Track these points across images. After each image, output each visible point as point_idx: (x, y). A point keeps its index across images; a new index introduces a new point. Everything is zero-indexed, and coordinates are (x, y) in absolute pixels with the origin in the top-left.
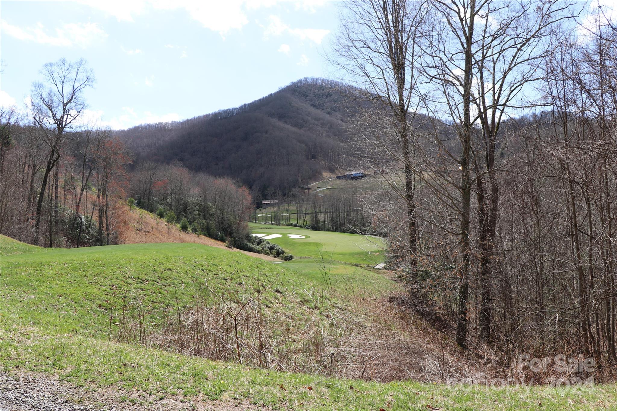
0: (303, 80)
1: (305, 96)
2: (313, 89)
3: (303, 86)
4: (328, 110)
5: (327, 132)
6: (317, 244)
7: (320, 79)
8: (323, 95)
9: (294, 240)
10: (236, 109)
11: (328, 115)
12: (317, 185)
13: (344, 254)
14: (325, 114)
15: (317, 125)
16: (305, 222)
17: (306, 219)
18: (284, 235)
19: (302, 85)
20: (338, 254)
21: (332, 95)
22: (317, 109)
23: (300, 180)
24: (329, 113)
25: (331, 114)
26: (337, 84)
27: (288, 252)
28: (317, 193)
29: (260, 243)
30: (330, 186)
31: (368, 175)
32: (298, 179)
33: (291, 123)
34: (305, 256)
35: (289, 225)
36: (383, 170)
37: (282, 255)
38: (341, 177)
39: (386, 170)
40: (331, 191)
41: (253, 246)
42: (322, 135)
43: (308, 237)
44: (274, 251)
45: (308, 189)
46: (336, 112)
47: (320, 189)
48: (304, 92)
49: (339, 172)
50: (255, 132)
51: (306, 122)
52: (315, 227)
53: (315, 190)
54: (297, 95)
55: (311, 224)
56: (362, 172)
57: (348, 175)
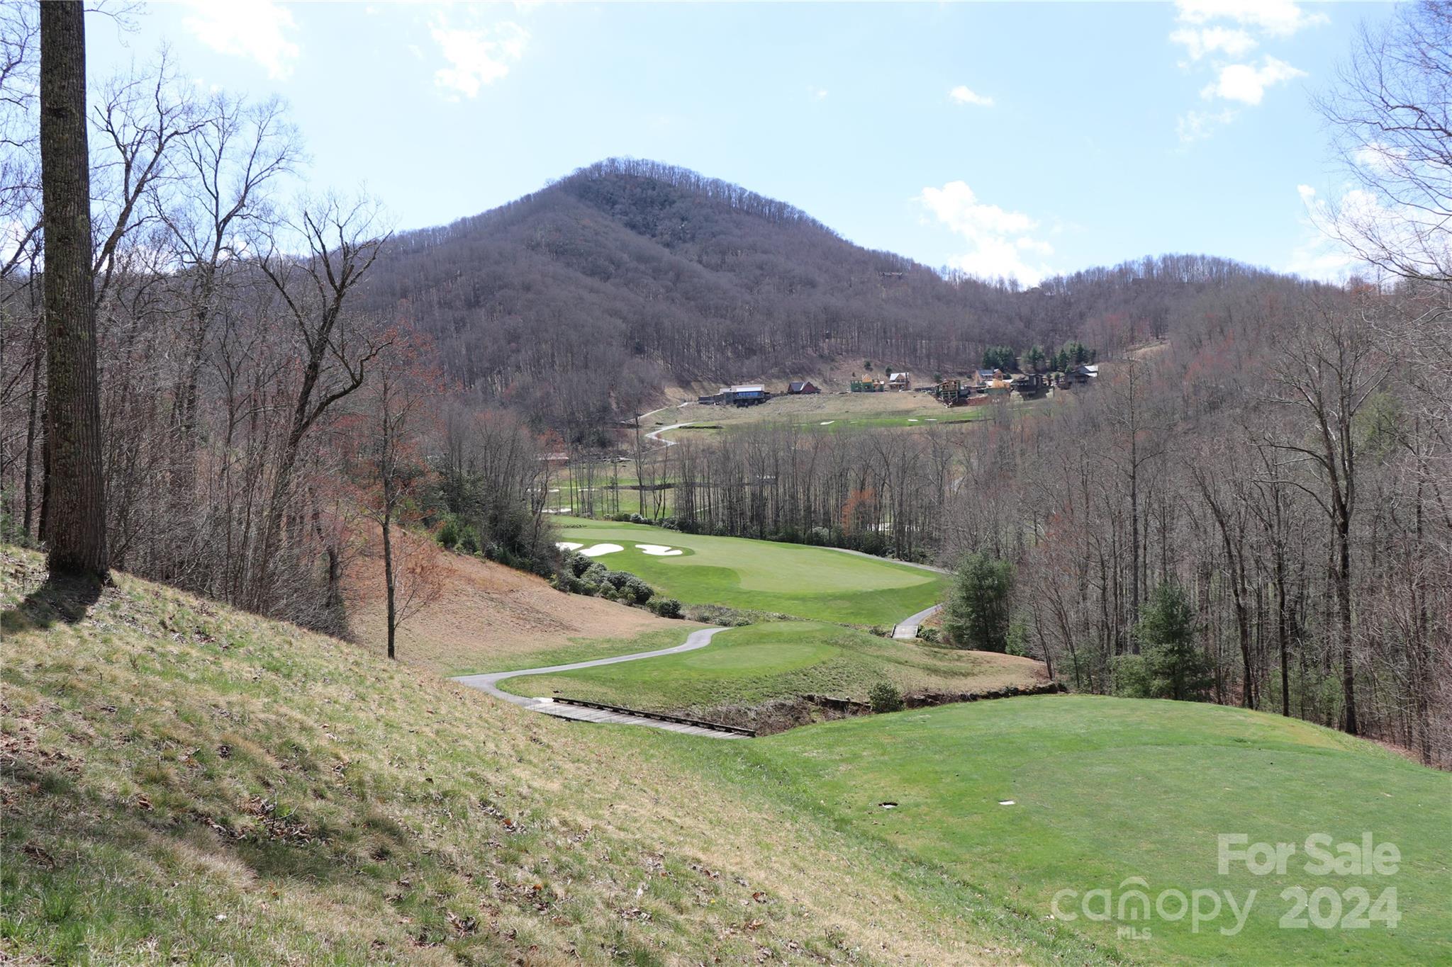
0: (604, 164)
1: (611, 202)
2: (628, 187)
3: (605, 179)
4: (667, 237)
5: (669, 290)
6: (724, 572)
8: (652, 202)
9: (660, 561)
10: (444, 228)
11: (667, 251)
12: (653, 418)
13: (803, 599)
14: (660, 246)
15: (643, 272)
16: (661, 512)
17: (662, 505)
18: (628, 545)
19: (603, 173)
20: (789, 599)
21: (674, 202)
22: (640, 233)
23: (614, 406)
24: (667, 245)
25: (673, 247)
26: (686, 175)
27: (663, 593)
28: (658, 436)
29: (581, 567)
30: (687, 420)
31: (774, 396)
32: (609, 404)
33: (584, 268)
34: (707, 603)
35: (619, 519)
36: (809, 385)
37: (651, 600)
38: (709, 399)
39: (816, 383)
40: (691, 433)
41: (574, 578)
42: (655, 296)
43: (689, 552)
44: (627, 589)
45: (636, 426)
46: (685, 241)
47: (664, 429)
48: (608, 192)
49: (703, 388)
50: (501, 288)
51: (618, 266)
52: (687, 525)
53: (653, 429)
54: (591, 200)
55: (677, 517)
56: (759, 389)
57: (728, 395)
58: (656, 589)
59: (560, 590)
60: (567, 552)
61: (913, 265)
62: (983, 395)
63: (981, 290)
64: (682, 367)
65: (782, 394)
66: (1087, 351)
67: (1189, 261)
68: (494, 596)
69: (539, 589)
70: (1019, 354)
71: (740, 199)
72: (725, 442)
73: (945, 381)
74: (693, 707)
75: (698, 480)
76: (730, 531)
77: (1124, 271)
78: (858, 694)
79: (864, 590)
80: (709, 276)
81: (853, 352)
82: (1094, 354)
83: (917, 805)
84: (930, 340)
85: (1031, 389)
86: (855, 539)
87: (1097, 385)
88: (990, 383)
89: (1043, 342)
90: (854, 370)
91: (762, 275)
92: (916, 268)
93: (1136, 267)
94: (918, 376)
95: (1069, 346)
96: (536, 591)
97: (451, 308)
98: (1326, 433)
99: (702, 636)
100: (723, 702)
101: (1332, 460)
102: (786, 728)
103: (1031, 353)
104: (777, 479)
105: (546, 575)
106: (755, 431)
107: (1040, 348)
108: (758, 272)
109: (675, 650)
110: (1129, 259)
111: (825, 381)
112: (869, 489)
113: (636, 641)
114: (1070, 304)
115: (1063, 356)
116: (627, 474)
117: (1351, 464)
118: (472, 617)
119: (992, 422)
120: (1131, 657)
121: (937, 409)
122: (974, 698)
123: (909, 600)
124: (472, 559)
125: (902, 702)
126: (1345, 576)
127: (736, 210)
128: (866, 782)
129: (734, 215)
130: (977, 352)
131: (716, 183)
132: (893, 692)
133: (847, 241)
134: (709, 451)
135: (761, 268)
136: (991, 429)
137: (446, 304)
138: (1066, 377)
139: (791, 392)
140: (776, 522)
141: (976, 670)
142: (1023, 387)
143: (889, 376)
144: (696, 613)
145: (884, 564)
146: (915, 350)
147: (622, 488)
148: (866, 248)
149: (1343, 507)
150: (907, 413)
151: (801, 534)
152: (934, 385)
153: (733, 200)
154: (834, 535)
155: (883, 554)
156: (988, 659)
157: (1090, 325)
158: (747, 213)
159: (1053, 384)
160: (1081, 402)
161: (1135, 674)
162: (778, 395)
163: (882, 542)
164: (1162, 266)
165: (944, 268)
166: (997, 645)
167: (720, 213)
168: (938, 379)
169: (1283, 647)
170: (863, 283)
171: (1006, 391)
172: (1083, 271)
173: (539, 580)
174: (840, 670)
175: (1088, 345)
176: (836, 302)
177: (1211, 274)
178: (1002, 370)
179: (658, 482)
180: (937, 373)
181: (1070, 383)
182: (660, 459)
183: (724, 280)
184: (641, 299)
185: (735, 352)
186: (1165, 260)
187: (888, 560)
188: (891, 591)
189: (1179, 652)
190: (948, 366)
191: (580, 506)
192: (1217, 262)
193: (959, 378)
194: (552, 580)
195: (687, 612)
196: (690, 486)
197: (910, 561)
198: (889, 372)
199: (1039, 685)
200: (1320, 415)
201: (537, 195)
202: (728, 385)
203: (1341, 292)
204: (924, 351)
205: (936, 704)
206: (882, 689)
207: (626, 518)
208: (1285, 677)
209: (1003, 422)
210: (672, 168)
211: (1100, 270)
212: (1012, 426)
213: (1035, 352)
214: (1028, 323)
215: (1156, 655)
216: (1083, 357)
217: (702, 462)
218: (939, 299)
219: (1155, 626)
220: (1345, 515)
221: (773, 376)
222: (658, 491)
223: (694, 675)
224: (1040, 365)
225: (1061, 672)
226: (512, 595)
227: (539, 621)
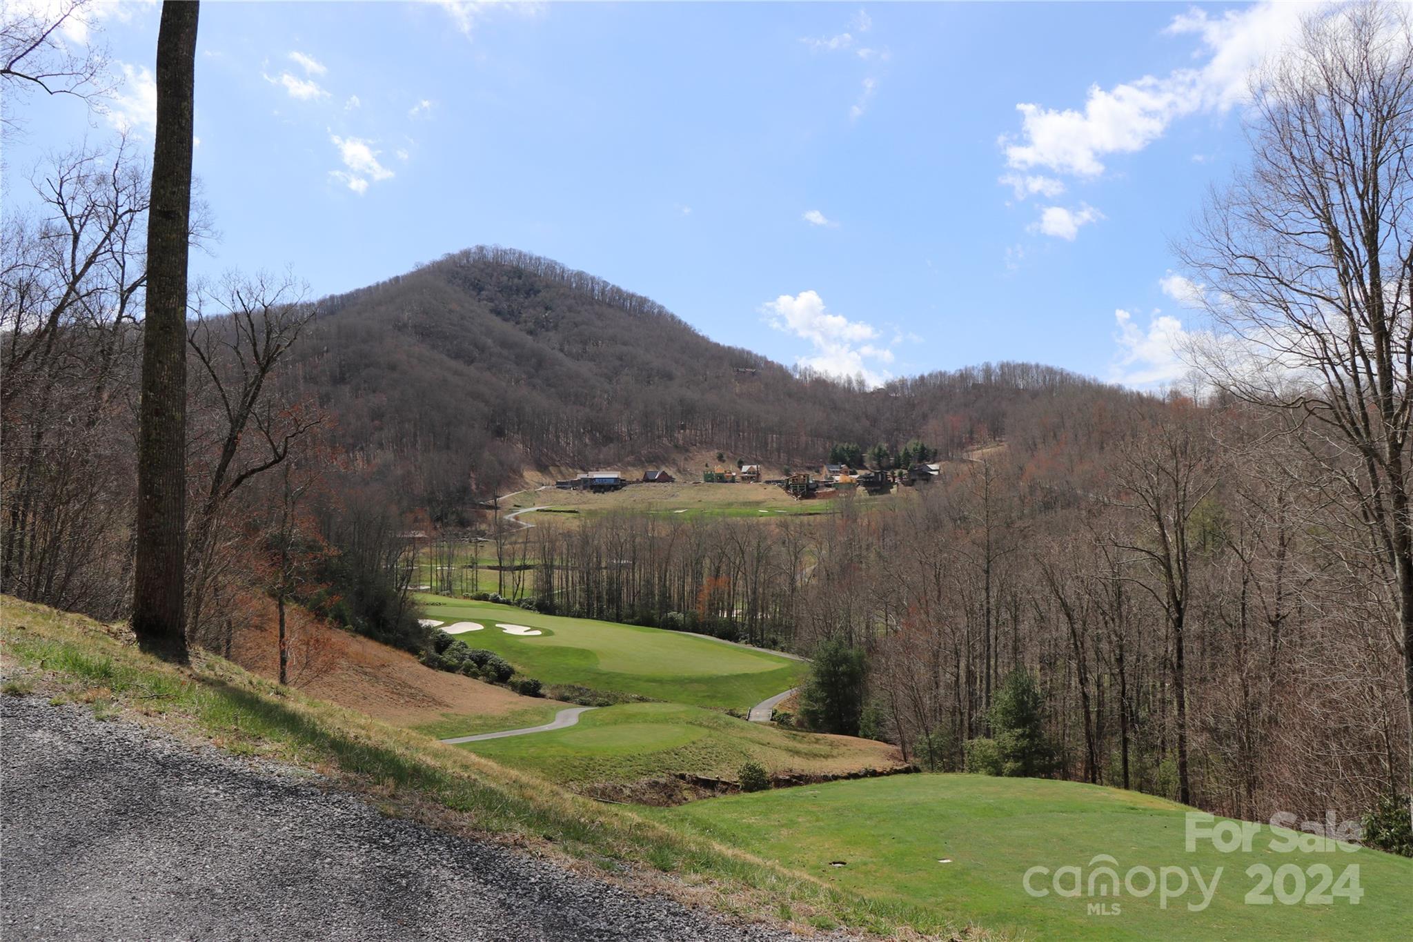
0: (473, 251)
1: (478, 287)
2: (495, 274)
3: (473, 266)
4: (530, 325)
5: (530, 376)
6: (583, 653)
7: (512, 252)
8: (518, 290)
9: (521, 641)
11: (530, 337)
12: (512, 500)
14: (524, 333)
15: (506, 358)
16: (519, 592)
17: (521, 586)
18: (489, 624)
19: (472, 262)
21: (539, 291)
22: (505, 320)
23: (474, 487)
24: (531, 332)
25: (536, 335)
26: (551, 266)
27: (523, 672)
28: (517, 518)
29: (443, 643)
30: (544, 503)
31: (630, 483)
32: (470, 485)
33: (448, 350)
34: (567, 683)
35: (478, 598)
36: (664, 474)
37: (513, 679)
38: (566, 483)
39: (670, 473)
40: (549, 516)
41: (437, 655)
42: (517, 382)
43: (548, 633)
44: (489, 668)
45: (495, 507)
46: (547, 330)
47: (522, 511)
48: (475, 279)
49: (561, 472)
50: (367, 366)
51: (482, 349)
52: (545, 607)
53: (511, 511)
54: (458, 285)
55: (535, 598)
56: (616, 476)
57: (585, 480)
58: (517, 668)
59: (429, 666)
60: (429, 629)
61: (767, 362)
62: (831, 489)
63: (830, 389)
64: (541, 451)
65: (638, 481)
66: (928, 451)
67: (1025, 369)
68: (368, 670)
69: (408, 665)
70: (865, 451)
71: (603, 292)
72: (584, 527)
73: (794, 474)
74: (571, 783)
75: (556, 563)
76: (586, 613)
77: (964, 376)
78: (728, 773)
79: (720, 674)
80: (570, 364)
81: (707, 444)
82: (935, 453)
83: (865, 864)
84: (780, 434)
85: (877, 485)
86: (709, 625)
87: (939, 483)
88: (838, 478)
89: (888, 441)
90: (707, 461)
91: (621, 366)
92: (769, 365)
93: (975, 373)
94: (768, 469)
95: (912, 445)
96: (406, 666)
97: (316, 383)
98: (1164, 535)
99: (569, 717)
100: (599, 778)
101: (1169, 560)
102: (659, 804)
103: (876, 450)
104: (634, 563)
105: (414, 651)
106: (614, 517)
107: (885, 446)
108: (617, 363)
109: (546, 728)
110: (970, 365)
111: (679, 471)
112: (723, 576)
113: (506, 719)
114: (913, 406)
115: (907, 454)
116: (488, 554)
117: (1185, 563)
118: (348, 690)
119: (839, 515)
120: (985, 741)
121: (788, 501)
122: (836, 778)
123: (764, 684)
124: (343, 633)
125: (769, 782)
126: (1180, 666)
127: (598, 302)
128: (811, 844)
129: (597, 307)
130: (825, 448)
131: (580, 275)
132: (762, 773)
133: (703, 337)
134: (568, 535)
135: (621, 359)
136: (838, 522)
137: (311, 379)
138: (909, 475)
139: (646, 480)
140: (632, 606)
141: (835, 752)
142: (868, 483)
143: (741, 468)
144: (557, 692)
145: (737, 649)
146: (766, 444)
147: (481, 568)
148: (721, 344)
149: (1178, 604)
150: (758, 504)
151: (656, 618)
152: (784, 478)
153: (596, 292)
154: (688, 620)
155: (736, 640)
156: (844, 742)
157: (932, 425)
158: (609, 305)
159: (897, 480)
160: (925, 499)
161: (988, 757)
162: (633, 483)
163: (735, 628)
164: (999, 373)
165: (795, 366)
166: (850, 729)
167: (583, 304)
168: (787, 473)
169: (1124, 732)
170: (718, 377)
171: (851, 486)
172: (926, 374)
173: (407, 655)
174: (709, 750)
175: (931, 444)
176: (692, 395)
177: (1044, 382)
178: (849, 466)
179: (517, 563)
180: (787, 467)
181: (914, 481)
182: (520, 541)
183: (585, 368)
184: (504, 384)
185: (593, 439)
186: (1002, 367)
187: (741, 645)
188: (746, 675)
189: (1029, 736)
190: (798, 461)
191: (439, 584)
192: (1050, 371)
193: (807, 472)
194: (420, 656)
195: (547, 691)
196: (549, 568)
197: (763, 647)
198: (740, 465)
199: (895, 768)
200: (1159, 519)
201: (405, 278)
202: (585, 471)
203: (1162, 404)
204: (775, 445)
205: (801, 785)
206: (752, 769)
207: (484, 597)
208: (1125, 761)
209: (850, 515)
210: (539, 259)
211: (942, 374)
212: (859, 520)
213: (880, 449)
214: (874, 421)
215: (1008, 739)
216: (925, 455)
217: (562, 545)
218: (790, 396)
219: (1006, 712)
220: (1180, 611)
221: (629, 464)
222: (517, 572)
223: (571, 753)
224: (884, 462)
225: (915, 755)
226: (384, 670)
227: (412, 696)
